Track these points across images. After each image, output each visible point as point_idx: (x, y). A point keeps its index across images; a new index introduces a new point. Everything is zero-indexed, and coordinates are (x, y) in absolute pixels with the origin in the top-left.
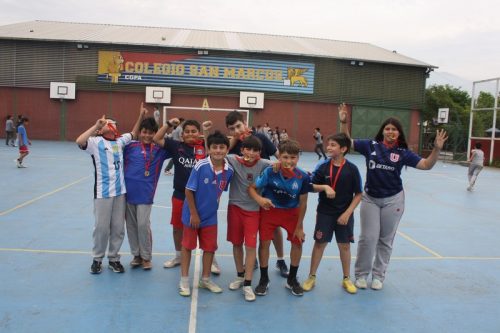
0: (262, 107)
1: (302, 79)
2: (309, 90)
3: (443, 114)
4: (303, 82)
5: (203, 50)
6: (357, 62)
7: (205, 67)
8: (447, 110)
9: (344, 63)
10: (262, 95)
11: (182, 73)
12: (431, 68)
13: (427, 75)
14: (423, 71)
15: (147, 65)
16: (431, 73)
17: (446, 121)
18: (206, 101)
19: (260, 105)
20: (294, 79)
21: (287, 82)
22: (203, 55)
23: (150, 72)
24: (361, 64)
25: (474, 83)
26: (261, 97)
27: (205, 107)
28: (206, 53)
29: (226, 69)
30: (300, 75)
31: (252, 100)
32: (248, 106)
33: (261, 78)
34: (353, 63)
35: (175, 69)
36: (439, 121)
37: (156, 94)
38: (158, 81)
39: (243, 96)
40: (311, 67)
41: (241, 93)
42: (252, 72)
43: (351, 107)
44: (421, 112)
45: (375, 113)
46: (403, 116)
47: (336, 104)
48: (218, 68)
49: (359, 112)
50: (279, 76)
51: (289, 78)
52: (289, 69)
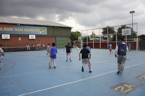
1: (44, 31)
2: (46, 34)
5: (19, 24)
6: (57, 27)
7: (19, 29)
9: (54, 27)
11: (13, 30)
13: (71, 29)
15: (2, 28)
18: (20, 38)
19: (35, 38)
20: (42, 31)
21: (41, 32)
23: (3, 30)
26: (34, 36)
27: (20, 39)
28: (19, 25)
29: (25, 29)
30: (44, 30)
31: (32, 37)
32: (31, 39)
33: (34, 31)
35: (10, 29)
37: (5, 36)
38: (6, 33)
39: (30, 36)
40: (46, 28)
41: (30, 35)
42: (32, 30)
43: (55, 37)
44: (70, 38)
45: (61, 38)
46: (67, 38)
47: (52, 37)
48: (23, 29)
49: (58, 38)
50: (38, 31)
51: (41, 31)
52: (41, 29)
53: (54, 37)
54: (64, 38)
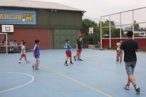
0: (13, 32)
1: (30, 18)
2: (34, 23)
3: (91, 30)
4: (31, 20)
6: (54, 10)
8: (93, 28)
9: (48, 11)
10: (13, 26)
12: (84, 12)
14: (81, 13)
16: (84, 14)
17: (92, 33)
19: (12, 30)
20: (27, 18)
21: (24, 20)
24: (56, 11)
25: (101, 17)
30: (29, 16)
31: (8, 29)
32: (6, 31)
33: (12, 18)
34: (52, 11)
36: (90, 33)
40: (34, 13)
41: (2, 25)
42: (7, 16)
43: (52, 29)
44: (81, 30)
45: (63, 31)
46: (74, 31)
47: (46, 29)
49: (56, 31)
50: (20, 17)
51: (24, 18)
52: (24, 14)
53: (50, 29)
54: (68, 31)
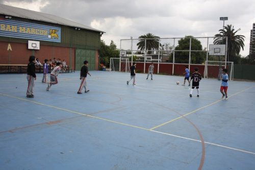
1: (55, 35)
2: (59, 41)
5: (9, 16)
6: (78, 28)
7: (9, 26)
9: (73, 28)
12: (103, 33)
13: (101, 36)
18: (9, 45)
19: (38, 48)
20: (53, 35)
21: (49, 36)
22: (8, 19)
26: (38, 43)
27: (9, 47)
28: (10, 18)
29: (21, 27)
30: (55, 33)
31: (34, 45)
32: (33, 48)
33: (38, 34)
34: (76, 29)
39: (30, 43)
40: (59, 29)
41: (29, 41)
42: (34, 30)
43: (75, 49)
44: (99, 51)
45: (84, 51)
46: (93, 52)
48: (16, 27)
49: (78, 51)
50: (46, 33)
51: (50, 34)
52: (50, 29)
53: (72, 48)
54: (88, 52)
